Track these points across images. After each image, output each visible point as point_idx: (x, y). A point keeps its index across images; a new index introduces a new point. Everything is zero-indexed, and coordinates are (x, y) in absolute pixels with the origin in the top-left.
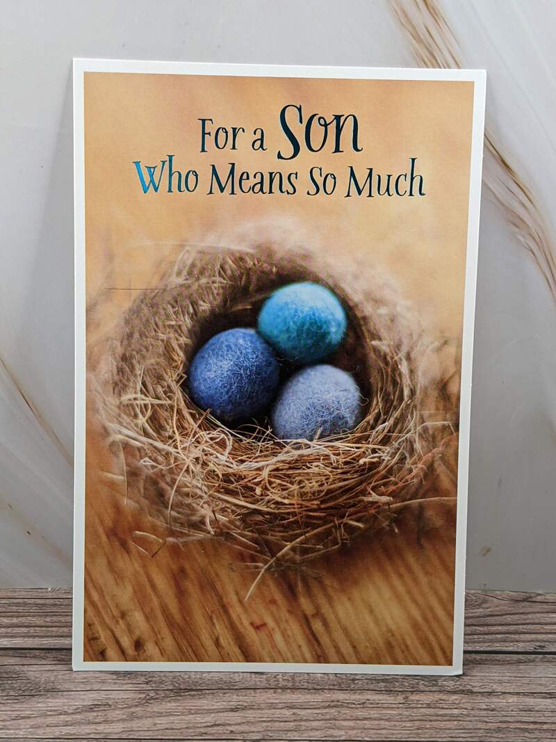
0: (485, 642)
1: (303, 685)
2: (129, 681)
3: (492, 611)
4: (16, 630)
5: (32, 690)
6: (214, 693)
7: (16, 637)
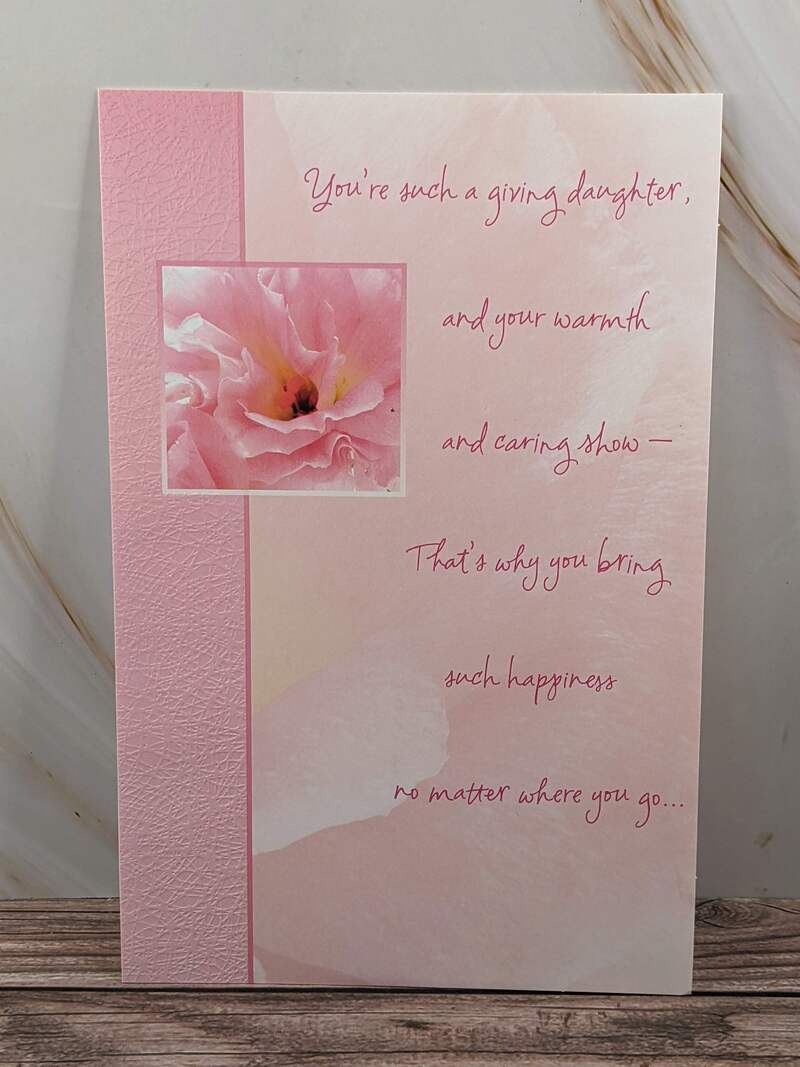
0: (766, 979)
1: (487, 1046)
2: (225, 1040)
3: (776, 930)
4: (58, 960)
5: (79, 1053)
6: (353, 1059)
7: (58, 971)
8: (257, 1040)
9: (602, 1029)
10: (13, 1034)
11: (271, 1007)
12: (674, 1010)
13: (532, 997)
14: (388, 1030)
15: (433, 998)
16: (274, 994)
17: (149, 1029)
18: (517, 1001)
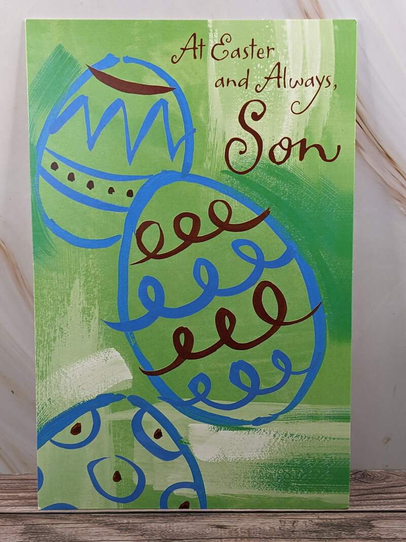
0: (389, 505)
1: (256, 535)
2: (129, 534)
3: (393, 484)
8: (144, 534)
9: (311, 528)
10: (27, 533)
11: (150, 520)
12: (345, 519)
13: (277, 514)
14: (207, 529)
15: (229, 515)
16: (152, 514)
17: (92, 530)
18: (269, 516)
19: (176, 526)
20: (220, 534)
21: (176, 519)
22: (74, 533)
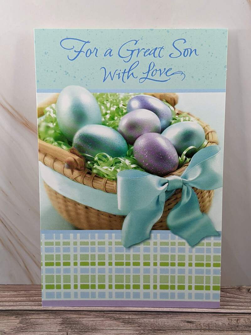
19: (160, 321)
20: (190, 327)
21: (160, 316)
22: (94, 324)
